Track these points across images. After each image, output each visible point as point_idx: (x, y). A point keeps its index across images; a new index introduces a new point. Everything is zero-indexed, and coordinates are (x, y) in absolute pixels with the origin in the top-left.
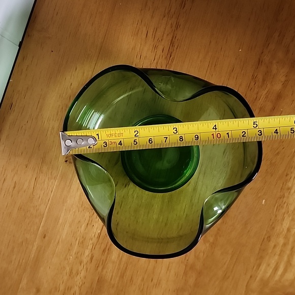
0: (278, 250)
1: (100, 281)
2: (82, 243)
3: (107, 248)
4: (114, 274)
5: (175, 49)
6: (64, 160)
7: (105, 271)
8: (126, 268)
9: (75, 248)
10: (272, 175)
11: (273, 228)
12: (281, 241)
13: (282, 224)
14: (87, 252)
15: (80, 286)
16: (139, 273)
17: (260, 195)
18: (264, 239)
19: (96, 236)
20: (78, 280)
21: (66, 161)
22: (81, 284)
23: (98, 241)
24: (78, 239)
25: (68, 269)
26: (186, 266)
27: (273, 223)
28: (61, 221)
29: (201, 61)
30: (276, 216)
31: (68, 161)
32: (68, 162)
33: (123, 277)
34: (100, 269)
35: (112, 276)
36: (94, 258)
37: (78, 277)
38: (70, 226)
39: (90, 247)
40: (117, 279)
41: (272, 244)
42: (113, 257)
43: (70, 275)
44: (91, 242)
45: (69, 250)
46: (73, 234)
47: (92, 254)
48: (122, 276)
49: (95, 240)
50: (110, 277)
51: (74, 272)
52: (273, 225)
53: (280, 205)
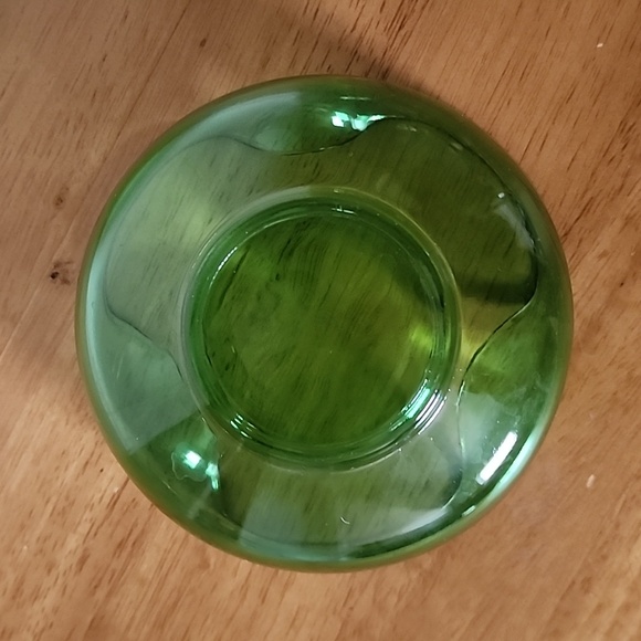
0: (606, 619)
1: (97, 627)
2: (62, 515)
3: (132, 538)
4: (139, 615)
5: (418, 8)
6: (49, 271)
7: (114, 601)
8: (175, 604)
9: (41, 525)
10: (626, 411)
11: (604, 558)
12: (620, 596)
13: (629, 551)
14: (73, 542)
15: (37, 630)
16: (209, 621)
17: (583, 459)
18: (573, 583)
19: (106, 500)
20: (37, 613)
21: (54, 276)
22: (41, 626)
23: (106, 518)
24: (54, 500)
25: (11, 578)
26: (345, 624)
27: (606, 543)
28: (11, 441)
29: (485, 57)
30: (617, 526)
31: (61, 276)
32: (58, 280)
33: (162, 626)
34: (101, 594)
35: (133, 618)
36: (90, 562)
37: (37, 606)
38: (36, 462)
39: (84, 528)
40: (146, 629)
41: (592, 601)
42: (145, 566)
43: (14, 598)
44: (88, 515)
45: (23, 527)
46: (41, 487)
47: (86, 550)
48: (160, 625)
49: (99, 511)
50: (127, 619)
51: (27, 590)
52: (605, 551)
53: (634, 496)
